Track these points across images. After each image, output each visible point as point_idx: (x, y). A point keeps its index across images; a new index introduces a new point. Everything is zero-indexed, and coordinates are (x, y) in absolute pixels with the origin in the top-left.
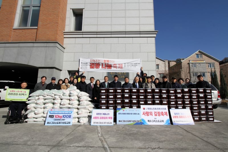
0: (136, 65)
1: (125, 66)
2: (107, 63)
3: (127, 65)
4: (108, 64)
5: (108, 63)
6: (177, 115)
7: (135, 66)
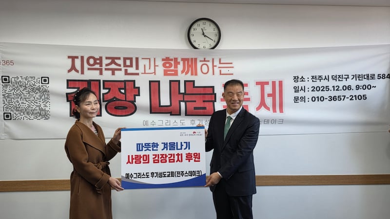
0: (365, 87)
1: (301, 94)
2: (182, 77)
3: (314, 89)
4: (189, 83)
5: (189, 77)
6: (147, 153)
7: (361, 92)
